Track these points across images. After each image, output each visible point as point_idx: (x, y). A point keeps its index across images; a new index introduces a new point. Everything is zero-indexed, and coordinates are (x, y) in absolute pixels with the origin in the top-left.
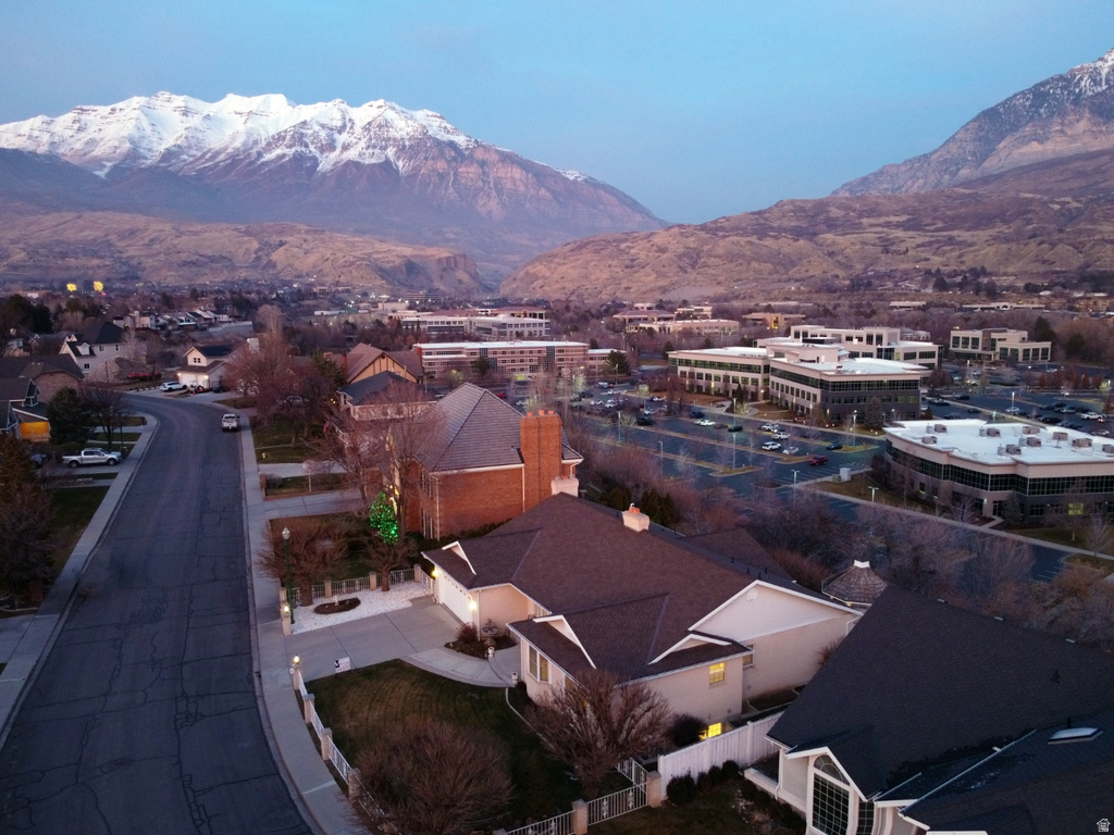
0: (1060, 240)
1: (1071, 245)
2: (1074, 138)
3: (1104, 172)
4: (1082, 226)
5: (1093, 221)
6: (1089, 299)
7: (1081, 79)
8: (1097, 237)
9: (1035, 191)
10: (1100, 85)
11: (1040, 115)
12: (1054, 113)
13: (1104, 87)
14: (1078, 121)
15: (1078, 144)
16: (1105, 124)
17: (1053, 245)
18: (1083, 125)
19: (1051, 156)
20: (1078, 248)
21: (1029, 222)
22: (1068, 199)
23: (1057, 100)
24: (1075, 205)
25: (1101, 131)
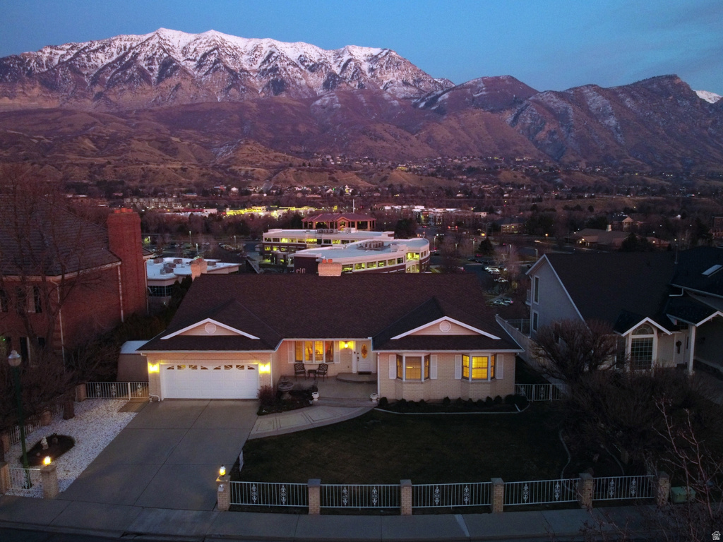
0: (46, 162)
1: (53, 166)
2: (32, 99)
3: (60, 122)
4: (56, 154)
5: (63, 152)
6: (77, 198)
7: (30, 61)
8: (68, 161)
9: (17, 130)
10: (43, 67)
11: (6, 80)
12: (16, 80)
13: (46, 69)
14: (33, 88)
15: (36, 103)
16: (50, 93)
17: (42, 165)
18: (36, 91)
19: (18, 108)
20: (58, 167)
21: (20, 149)
22: (42, 137)
23: (17, 72)
24: (47, 141)
25: (49, 97)
